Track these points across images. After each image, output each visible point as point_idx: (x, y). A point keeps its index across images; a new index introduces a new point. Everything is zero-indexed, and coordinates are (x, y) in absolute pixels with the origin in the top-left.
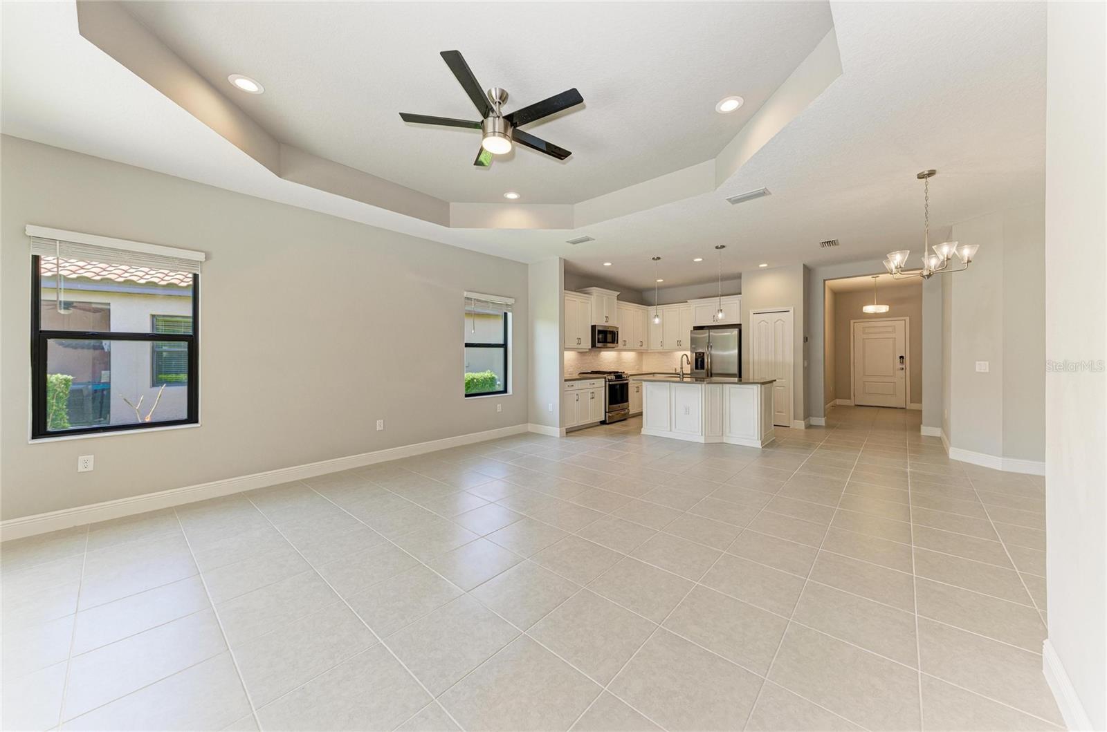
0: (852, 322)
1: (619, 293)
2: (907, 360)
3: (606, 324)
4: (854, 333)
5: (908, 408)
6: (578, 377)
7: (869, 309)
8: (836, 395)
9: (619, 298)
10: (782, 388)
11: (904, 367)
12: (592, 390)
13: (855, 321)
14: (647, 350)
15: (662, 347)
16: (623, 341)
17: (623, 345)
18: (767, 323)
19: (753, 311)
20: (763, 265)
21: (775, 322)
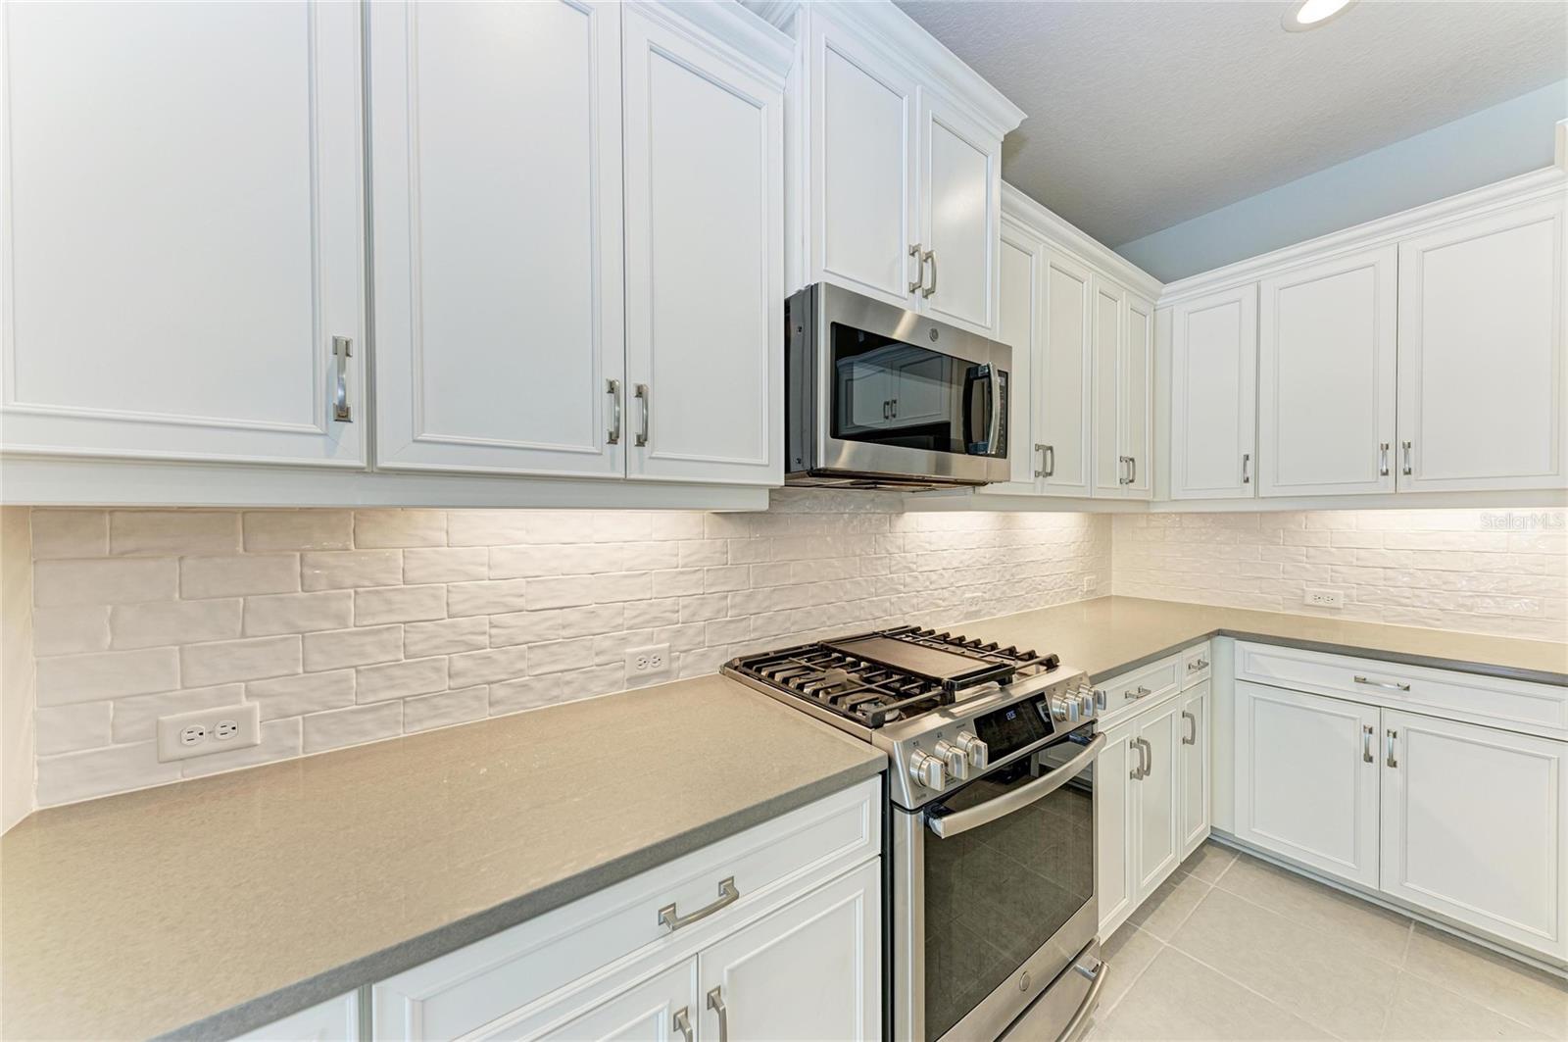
3: (915, 305)
14: (1148, 502)
15: (1250, 485)
16: (1038, 448)
17: (1037, 474)
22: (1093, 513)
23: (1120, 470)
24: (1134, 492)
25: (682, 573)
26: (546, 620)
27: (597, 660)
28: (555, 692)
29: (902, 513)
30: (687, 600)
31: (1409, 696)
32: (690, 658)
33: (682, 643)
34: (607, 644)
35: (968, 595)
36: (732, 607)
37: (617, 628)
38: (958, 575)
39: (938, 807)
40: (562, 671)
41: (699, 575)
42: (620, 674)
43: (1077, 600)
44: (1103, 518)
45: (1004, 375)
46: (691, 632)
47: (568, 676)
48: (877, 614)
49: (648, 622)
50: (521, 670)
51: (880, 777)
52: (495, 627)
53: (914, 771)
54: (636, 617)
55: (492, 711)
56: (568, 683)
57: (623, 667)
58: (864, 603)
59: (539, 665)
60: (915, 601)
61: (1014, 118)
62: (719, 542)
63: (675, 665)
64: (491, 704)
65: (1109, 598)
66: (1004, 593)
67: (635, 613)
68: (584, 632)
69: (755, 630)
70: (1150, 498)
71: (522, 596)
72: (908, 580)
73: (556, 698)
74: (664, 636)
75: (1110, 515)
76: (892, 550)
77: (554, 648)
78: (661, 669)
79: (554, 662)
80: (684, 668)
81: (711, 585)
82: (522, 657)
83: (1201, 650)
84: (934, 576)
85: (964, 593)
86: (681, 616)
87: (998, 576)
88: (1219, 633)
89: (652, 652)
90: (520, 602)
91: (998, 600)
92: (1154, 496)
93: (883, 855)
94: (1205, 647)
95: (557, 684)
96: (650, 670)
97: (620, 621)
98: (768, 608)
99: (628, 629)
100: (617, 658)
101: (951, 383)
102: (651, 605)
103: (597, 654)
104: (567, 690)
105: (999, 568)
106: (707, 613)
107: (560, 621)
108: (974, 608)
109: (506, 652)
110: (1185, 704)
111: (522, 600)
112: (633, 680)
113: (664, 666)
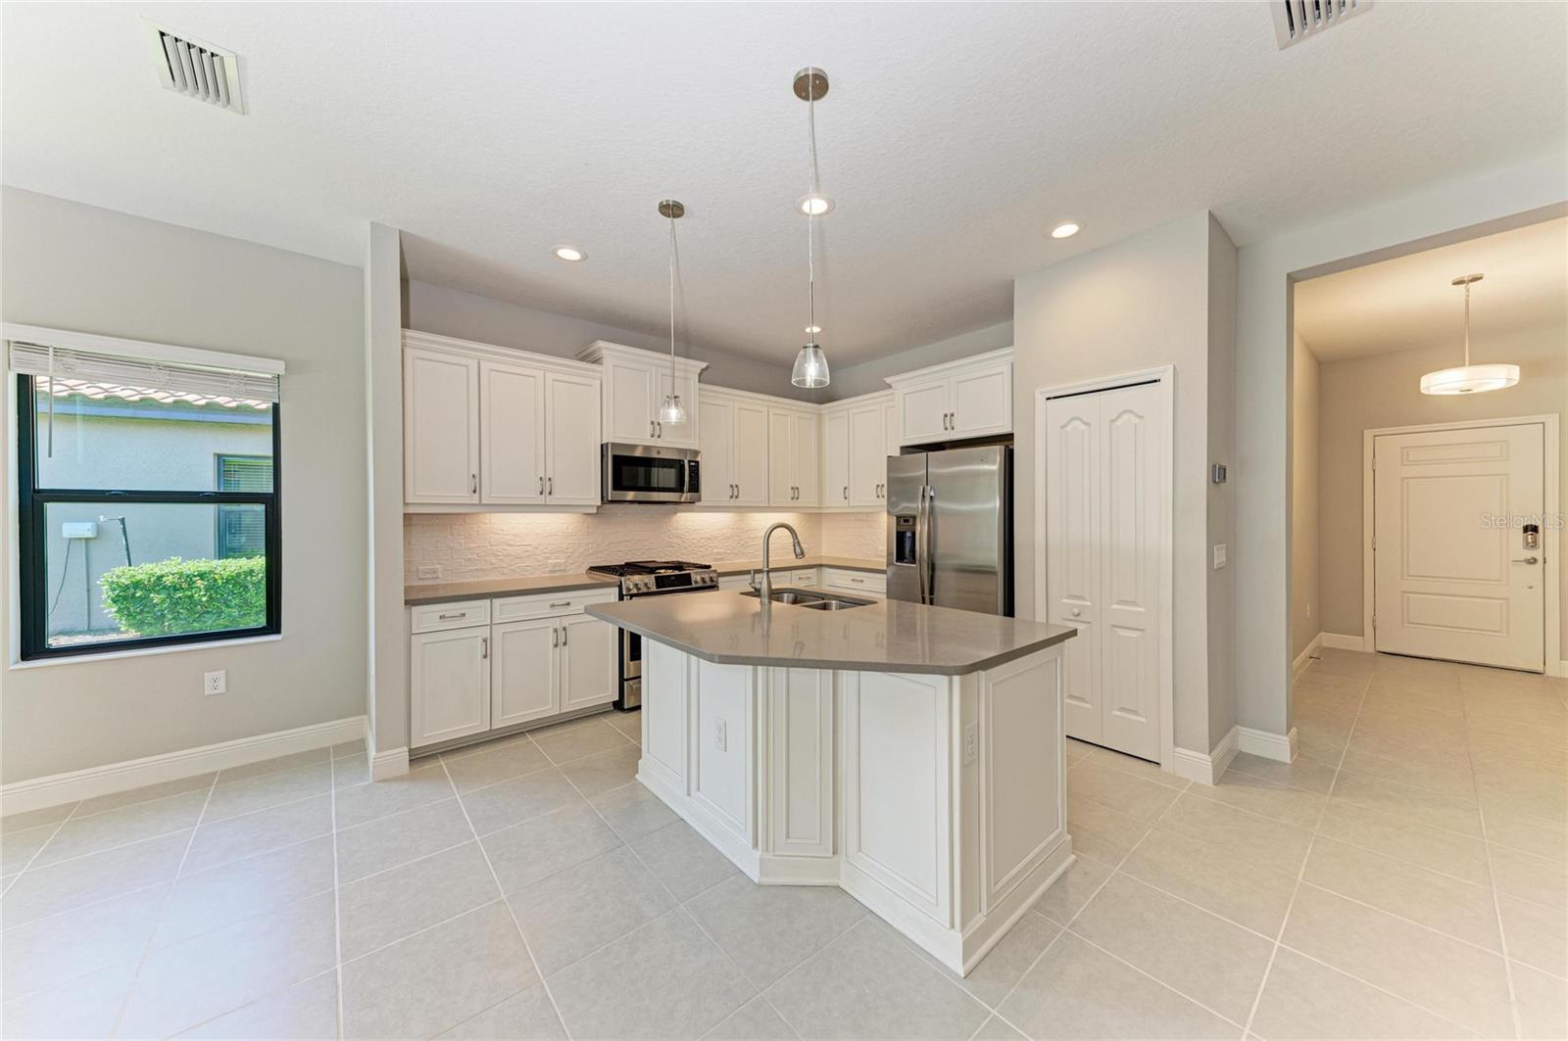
0: (1368, 434)
1: (704, 365)
2: (1550, 536)
3: (655, 442)
4: (1374, 463)
5: (1550, 672)
6: (586, 581)
7: (1442, 383)
8: (1322, 625)
9: (703, 377)
10: (1135, 634)
11: (1537, 554)
12: (557, 623)
13: (1377, 431)
14: (817, 508)
15: (847, 501)
16: (731, 486)
17: (731, 497)
18: (1088, 424)
19: (1043, 390)
20: (1065, 230)
21: (1113, 421)
22: (804, 514)
23: (791, 493)
24: (800, 503)
25: (570, 535)
26: (521, 548)
27: (538, 564)
30: (572, 545)
31: (863, 584)
32: (573, 567)
33: (570, 561)
34: (541, 558)
36: (591, 548)
37: (545, 553)
40: (526, 566)
41: (577, 536)
42: (546, 569)
46: (574, 557)
47: (527, 568)
49: (556, 552)
53: (627, 585)
54: (552, 550)
56: (528, 570)
57: (547, 567)
59: (518, 563)
62: (581, 523)
63: (567, 568)
67: (552, 548)
68: (534, 554)
71: (513, 540)
74: (563, 558)
76: (670, 529)
77: (523, 558)
79: (523, 563)
80: (571, 569)
81: (581, 540)
82: (513, 560)
83: (806, 572)
86: (572, 550)
88: (820, 566)
89: (559, 563)
90: (512, 543)
92: (820, 504)
94: (812, 571)
96: (557, 569)
97: (546, 551)
98: (607, 550)
99: (549, 554)
100: (545, 564)
102: (559, 546)
103: (538, 562)
106: (580, 551)
107: (525, 550)
109: (508, 558)
112: (551, 572)
113: (562, 568)
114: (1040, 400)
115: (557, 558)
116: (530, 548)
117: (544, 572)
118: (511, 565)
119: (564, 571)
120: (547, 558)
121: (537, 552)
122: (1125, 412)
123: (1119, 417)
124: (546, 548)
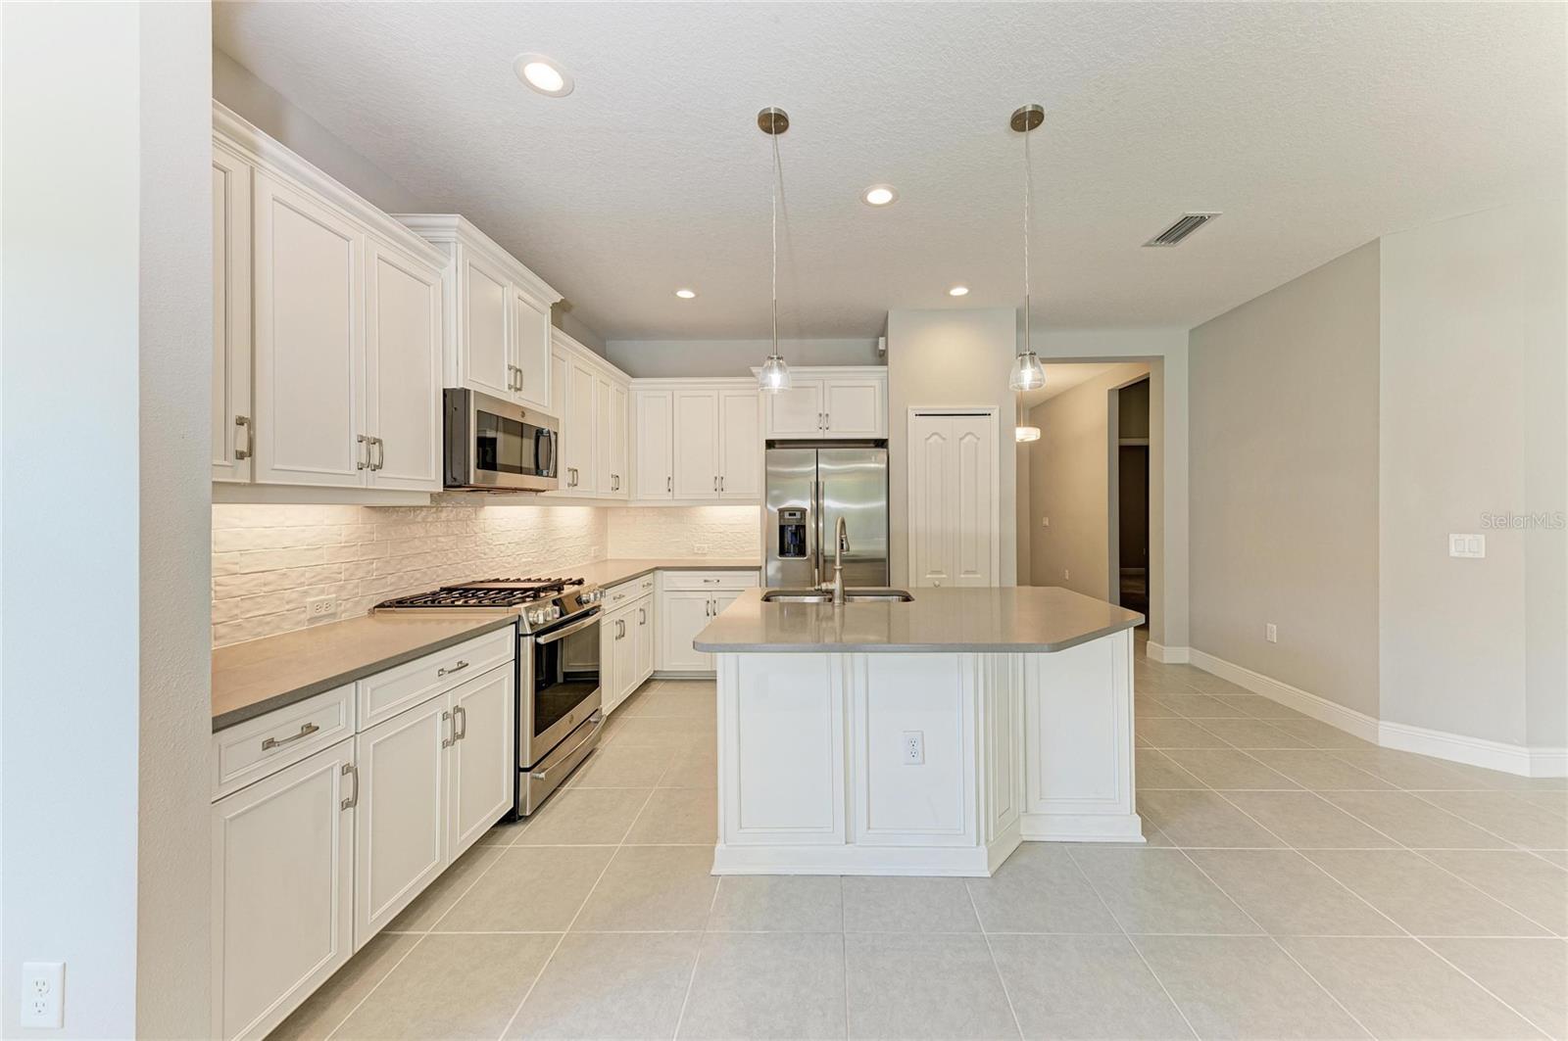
3: (513, 398)
12: (448, 704)
14: (626, 501)
15: (671, 493)
16: (569, 470)
17: (569, 485)
18: (944, 439)
19: (914, 407)
20: (959, 291)
21: (961, 439)
22: (597, 508)
23: (612, 482)
24: (618, 495)
25: (345, 547)
26: (254, 579)
27: (287, 607)
28: (259, 630)
29: (483, 506)
30: (348, 565)
31: (720, 584)
32: (349, 605)
33: (344, 595)
34: (294, 596)
35: (524, 560)
36: (377, 570)
37: (302, 584)
38: (517, 547)
39: (538, 634)
40: (264, 615)
41: (354, 548)
42: (303, 616)
43: (588, 562)
44: (603, 511)
45: (556, 434)
46: (350, 587)
47: (268, 618)
48: (468, 573)
49: (321, 580)
50: (236, 615)
51: (514, 626)
52: (219, 585)
53: (531, 619)
54: (313, 577)
55: (217, 643)
56: (268, 623)
57: (304, 611)
58: (460, 566)
59: (249, 611)
60: (491, 564)
61: (558, 298)
62: (369, 526)
63: (339, 609)
64: (216, 639)
65: (606, 560)
66: (545, 558)
67: (313, 574)
68: (280, 588)
69: (391, 584)
70: (626, 498)
71: (237, 564)
72: (487, 550)
73: (259, 634)
74: (333, 589)
75: (606, 508)
76: (477, 531)
77: (258, 599)
78: (330, 612)
79: (258, 609)
80: (345, 611)
81: (364, 555)
82: (237, 606)
83: (648, 578)
84: (503, 548)
85: (521, 559)
86: (343, 577)
87: (541, 548)
88: (657, 569)
89: (326, 600)
90: (236, 568)
91: (542, 563)
92: (629, 496)
93: (515, 660)
94: (650, 576)
95: (260, 624)
96: (324, 613)
97: (302, 580)
98: (399, 570)
99: (308, 585)
100: (300, 605)
101: (522, 437)
102: (324, 569)
103: (288, 603)
104: (267, 628)
105: (542, 542)
106: (360, 574)
107: (262, 581)
108: (527, 568)
109: (226, 602)
110: (641, 604)
111: (238, 567)
112: (312, 620)
113: (332, 610)
114: (911, 415)
115: (322, 591)
116: (271, 577)
117: (298, 623)
118: (235, 617)
119: (334, 615)
120: (306, 593)
121: (286, 584)
122: (934, 434)
123: (931, 437)
124: (303, 575)
